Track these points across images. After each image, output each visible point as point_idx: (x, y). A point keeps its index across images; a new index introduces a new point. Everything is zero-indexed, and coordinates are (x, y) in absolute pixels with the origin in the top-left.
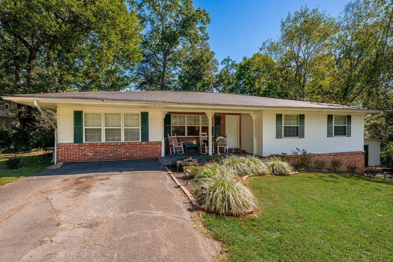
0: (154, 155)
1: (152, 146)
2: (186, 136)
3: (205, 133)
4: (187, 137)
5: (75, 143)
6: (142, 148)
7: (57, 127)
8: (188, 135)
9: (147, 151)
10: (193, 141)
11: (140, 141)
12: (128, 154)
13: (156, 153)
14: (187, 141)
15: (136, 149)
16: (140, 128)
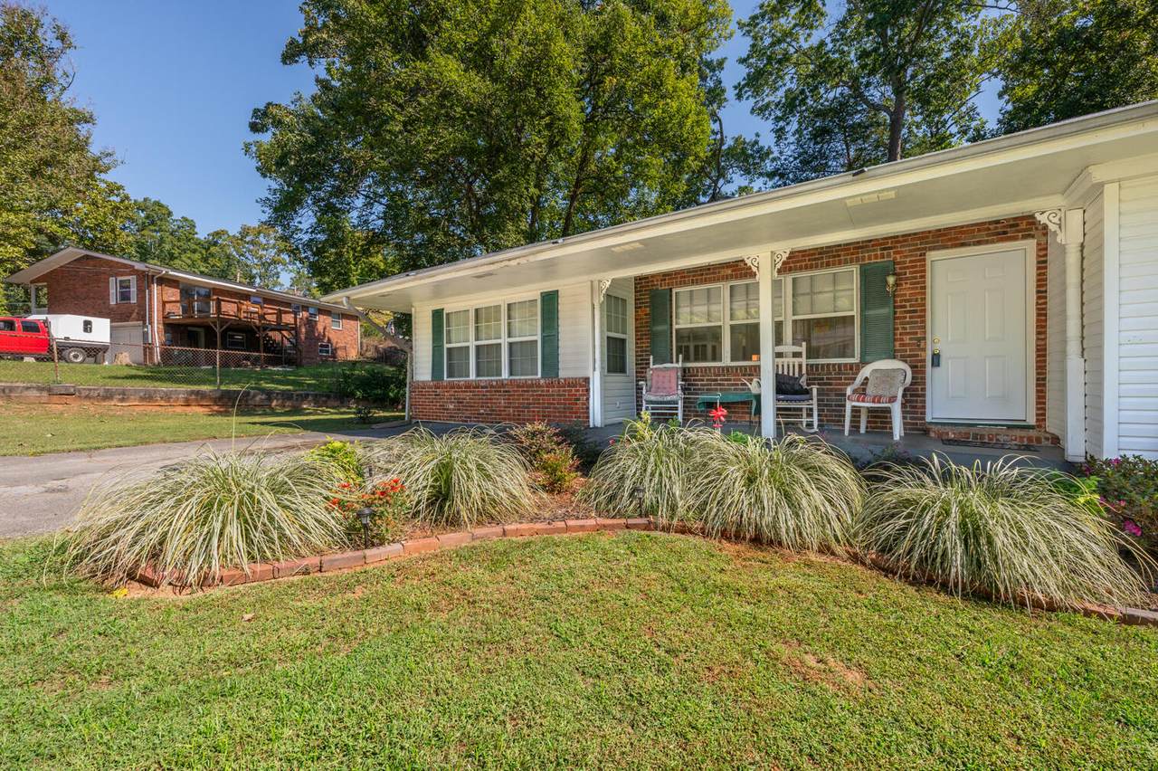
0: (569, 417)
1: (564, 391)
2: (726, 360)
3: (801, 346)
4: (732, 367)
5: (432, 380)
6: (540, 395)
7: (411, 348)
8: (732, 360)
9: (552, 404)
10: (752, 380)
11: (539, 376)
12: (511, 410)
13: (573, 413)
14: (730, 380)
15: (528, 399)
16: (538, 338)
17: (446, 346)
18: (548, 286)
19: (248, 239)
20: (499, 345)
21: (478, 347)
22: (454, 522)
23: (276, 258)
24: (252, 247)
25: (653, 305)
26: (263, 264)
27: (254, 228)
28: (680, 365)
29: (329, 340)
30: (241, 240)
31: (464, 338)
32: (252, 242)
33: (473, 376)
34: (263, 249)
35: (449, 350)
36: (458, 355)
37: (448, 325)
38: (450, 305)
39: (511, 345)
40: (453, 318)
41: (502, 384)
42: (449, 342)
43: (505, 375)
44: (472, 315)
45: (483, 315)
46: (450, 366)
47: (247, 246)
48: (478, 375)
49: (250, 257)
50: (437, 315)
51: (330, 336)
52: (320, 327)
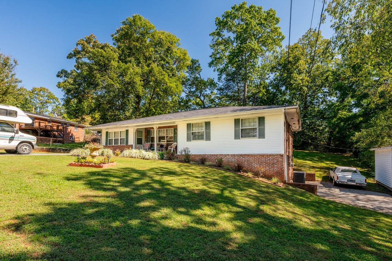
16: (125, 138)
17: (108, 139)
18: (127, 129)
19: (35, 92)
20: (118, 139)
21: (115, 139)
22: (104, 156)
23: (48, 101)
24: (37, 96)
25: (147, 132)
26: (41, 103)
27: (38, 88)
28: (150, 143)
29: (72, 134)
30: (32, 93)
31: (112, 137)
32: (37, 94)
33: (113, 145)
34: (42, 97)
35: (109, 139)
36: (111, 141)
37: (109, 135)
38: (109, 131)
39: (120, 139)
40: (110, 133)
41: (118, 146)
42: (109, 138)
43: (119, 144)
44: (114, 133)
45: (116, 133)
46: (109, 143)
47: (34, 95)
48: (114, 144)
49: (36, 100)
50: (107, 133)
51: (73, 133)
52: (69, 130)
